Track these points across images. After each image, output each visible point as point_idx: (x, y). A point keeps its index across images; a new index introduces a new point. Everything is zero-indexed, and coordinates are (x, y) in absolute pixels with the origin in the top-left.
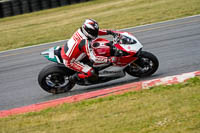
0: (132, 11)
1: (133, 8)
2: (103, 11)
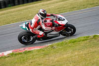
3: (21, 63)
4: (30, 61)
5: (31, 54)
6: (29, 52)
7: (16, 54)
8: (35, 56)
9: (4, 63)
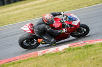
0: (31, 10)
1: (31, 8)
2: (14, 11)
3: (80, 60)
4: (92, 57)
5: (93, 49)
6: (90, 46)
7: (74, 49)
8: (97, 51)
9: (58, 60)
